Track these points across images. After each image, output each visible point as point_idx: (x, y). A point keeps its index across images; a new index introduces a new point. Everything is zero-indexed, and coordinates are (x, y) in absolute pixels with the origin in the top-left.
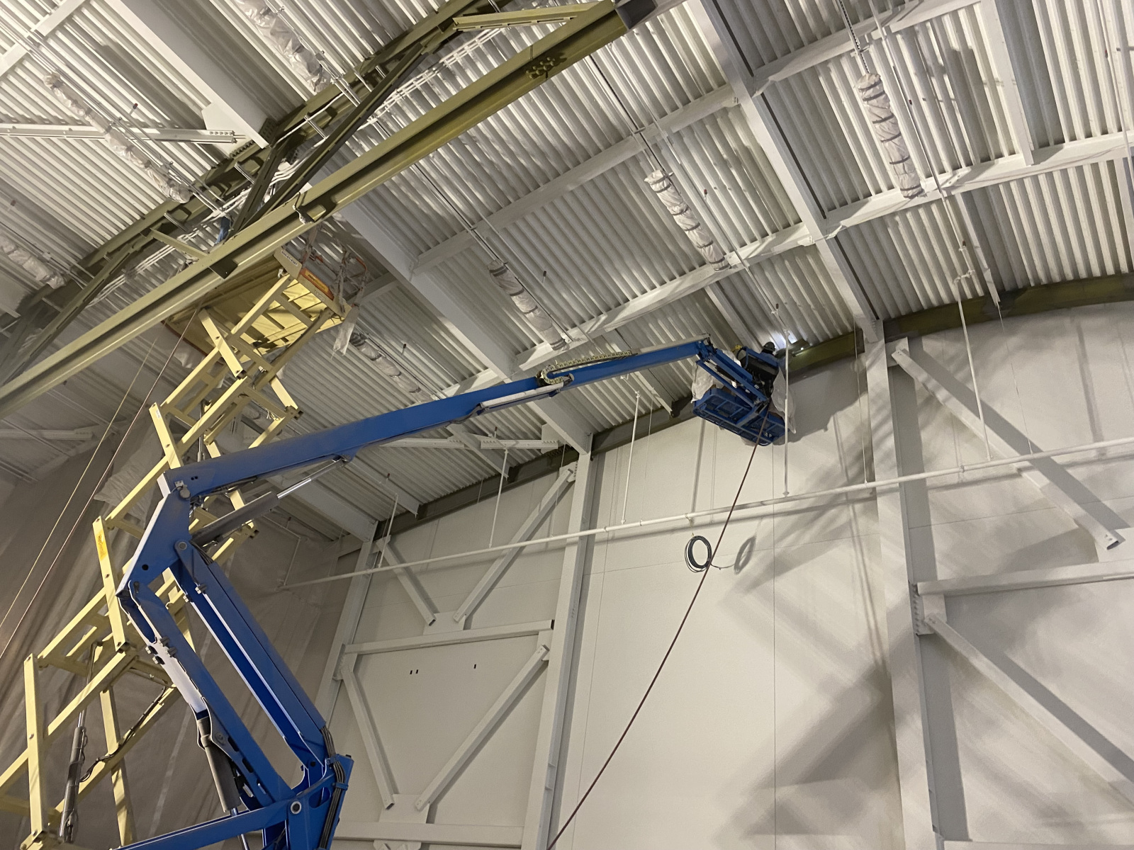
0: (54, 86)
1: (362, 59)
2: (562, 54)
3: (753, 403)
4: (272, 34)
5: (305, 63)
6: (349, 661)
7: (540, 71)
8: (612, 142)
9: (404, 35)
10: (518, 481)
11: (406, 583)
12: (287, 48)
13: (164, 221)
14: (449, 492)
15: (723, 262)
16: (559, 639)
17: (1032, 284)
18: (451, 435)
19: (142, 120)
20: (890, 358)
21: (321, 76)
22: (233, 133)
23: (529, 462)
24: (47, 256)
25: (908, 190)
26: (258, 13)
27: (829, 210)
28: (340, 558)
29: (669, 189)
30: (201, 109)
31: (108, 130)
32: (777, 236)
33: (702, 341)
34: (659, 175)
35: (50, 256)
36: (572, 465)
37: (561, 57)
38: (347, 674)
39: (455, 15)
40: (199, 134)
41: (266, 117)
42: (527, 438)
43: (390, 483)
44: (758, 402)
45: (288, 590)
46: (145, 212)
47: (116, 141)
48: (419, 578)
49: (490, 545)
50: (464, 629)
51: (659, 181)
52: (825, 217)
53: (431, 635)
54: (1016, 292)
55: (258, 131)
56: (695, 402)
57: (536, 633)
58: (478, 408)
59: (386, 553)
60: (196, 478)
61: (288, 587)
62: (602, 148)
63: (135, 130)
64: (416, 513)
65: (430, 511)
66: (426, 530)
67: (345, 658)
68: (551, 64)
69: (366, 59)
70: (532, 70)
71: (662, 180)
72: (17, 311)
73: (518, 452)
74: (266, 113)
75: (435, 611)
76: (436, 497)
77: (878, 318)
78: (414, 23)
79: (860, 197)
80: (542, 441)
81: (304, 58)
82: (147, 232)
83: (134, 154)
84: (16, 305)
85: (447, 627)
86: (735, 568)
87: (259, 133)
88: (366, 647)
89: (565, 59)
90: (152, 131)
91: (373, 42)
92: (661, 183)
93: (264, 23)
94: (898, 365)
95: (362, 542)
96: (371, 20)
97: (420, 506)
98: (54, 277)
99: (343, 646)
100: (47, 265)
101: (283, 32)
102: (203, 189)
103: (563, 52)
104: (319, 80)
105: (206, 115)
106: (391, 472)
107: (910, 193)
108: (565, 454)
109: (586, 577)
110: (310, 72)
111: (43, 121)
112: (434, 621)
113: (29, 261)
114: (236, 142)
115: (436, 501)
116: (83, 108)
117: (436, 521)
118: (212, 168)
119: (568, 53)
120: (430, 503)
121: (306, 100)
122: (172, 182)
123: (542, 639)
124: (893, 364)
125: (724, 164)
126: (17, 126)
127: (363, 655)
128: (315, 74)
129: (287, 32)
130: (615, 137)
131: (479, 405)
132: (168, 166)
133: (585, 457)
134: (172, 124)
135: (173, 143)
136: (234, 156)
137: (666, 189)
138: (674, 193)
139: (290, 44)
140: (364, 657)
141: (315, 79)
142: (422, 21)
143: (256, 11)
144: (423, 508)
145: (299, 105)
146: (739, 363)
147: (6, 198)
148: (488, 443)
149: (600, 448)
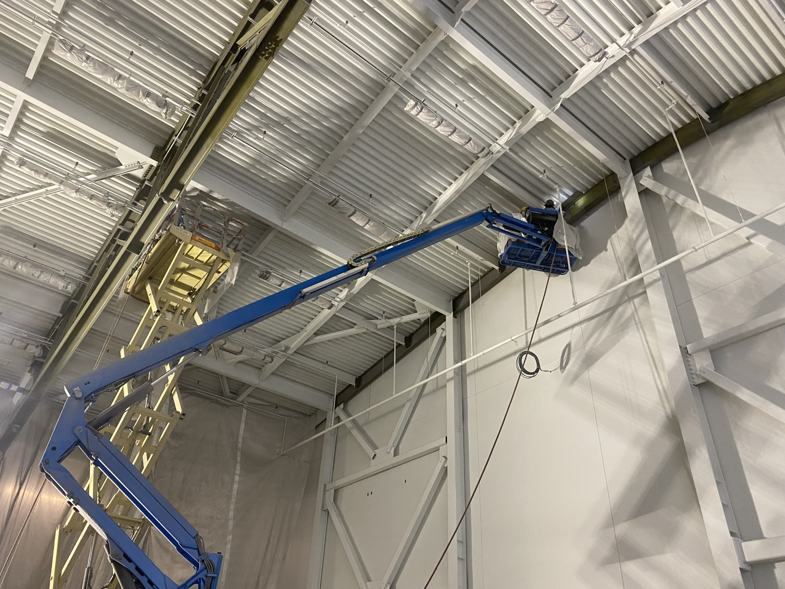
0: (21, 165)
1: (196, 89)
2: (278, 37)
3: (540, 245)
4: (127, 90)
5: (155, 102)
6: (330, 495)
7: (269, 53)
8: (379, 91)
9: (216, 64)
10: (412, 346)
11: (355, 433)
12: (140, 96)
13: (121, 232)
14: (372, 364)
15: (485, 150)
16: (451, 450)
17: (732, 97)
18: (356, 324)
19: (85, 172)
20: (638, 185)
21: (168, 107)
22: (139, 162)
23: (417, 331)
24: (63, 273)
25: (594, 55)
26: (114, 80)
27: (552, 90)
28: (316, 427)
29: (423, 110)
30: (115, 153)
31: (61, 183)
32: (522, 121)
33: (487, 210)
34: (412, 103)
35: (64, 272)
36: (443, 326)
37: (278, 39)
38: (330, 506)
39: (237, 40)
40: (119, 169)
41: (154, 146)
42: (408, 313)
43: (329, 367)
44: (543, 243)
45: (284, 455)
46: (111, 229)
47: (68, 189)
48: (365, 428)
49: (394, 393)
50: (394, 456)
51: (413, 108)
52: (551, 97)
53: (375, 466)
54: (722, 106)
55: (150, 155)
56: (501, 255)
57: (437, 449)
58: (300, 295)
59: (342, 416)
60: (89, 383)
61: (284, 452)
62: (373, 98)
63: (82, 179)
64: (354, 385)
65: (362, 381)
66: (363, 394)
67: (327, 493)
68: (273, 46)
69: (199, 89)
70: (263, 55)
71: (416, 105)
72: (61, 312)
74: (155, 144)
75: (374, 447)
76: (365, 370)
77: (625, 159)
78: (219, 55)
79: (569, 75)
80: (418, 313)
81: (153, 99)
82: (113, 241)
83: (81, 193)
84: (59, 309)
85: (385, 458)
86: (561, 369)
87: (151, 158)
88: (339, 483)
89: (281, 40)
90: (93, 176)
91: (199, 76)
92: (416, 108)
93: (120, 85)
94: (647, 188)
95: (326, 412)
96: (192, 62)
97: (356, 378)
98: (69, 285)
99: (325, 485)
100: (63, 279)
101: (133, 87)
102: (135, 204)
103: (278, 35)
104: (167, 111)
105: (118, 156)
106: (328, 359)
107: (597, 57)
108: (437, 319)
109: (464, 401)
110: (159, 107)
111: (32, 190)
112: (375, 455)
113: (51, 279)
114: (142, 168)
115: (366, 372)
116: (42, 174)
117: (369, 387)
118: (137, 189)
119: (281, 35)
120: (363, 375)
121: (174, 127)
122: (111, 204)
123: (442, 452)
124: (643, 189)
125: (463, 82)
126: (18, 197)
127: (338, 489)
128: (163, 108)
129: (137, 86)
130: (378, 88)
131: (301, 292)
132: (107, 195)
133: (450, 317)
134: (104, 168)
135: (108, 180)
136: (145, 177)
137: (421, 111)
138: (428, 112)
139: (141, 93)
140: (340, 490)
141: (164, 111)
142: (223, 51)
143: (112, 79)
144: (359, 380)
145: (172, 131)
146: (524, 220)
147: (30, 244)
148: (382, 323)
149: (459, 308)
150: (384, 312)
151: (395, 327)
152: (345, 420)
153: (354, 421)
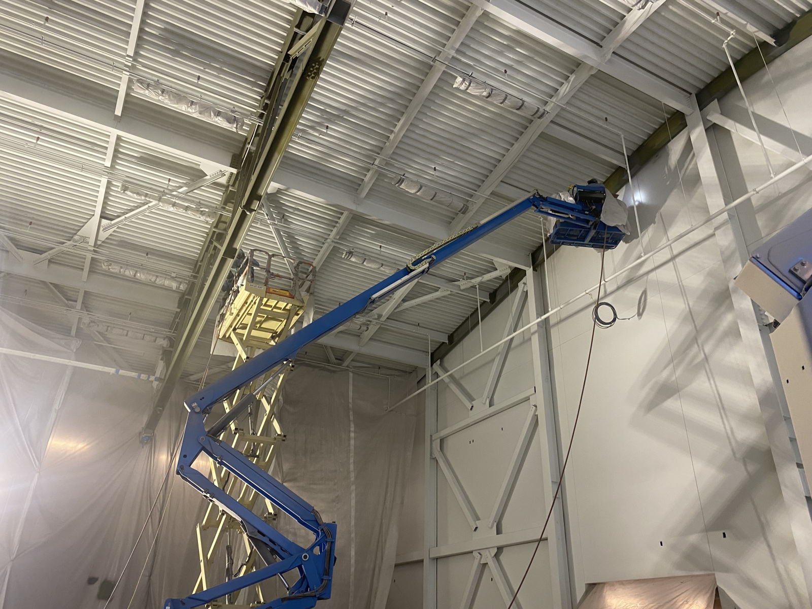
0: (124, 191)
1: (259, 98)
2: (320, 58)
4: (200, 114)
5: (225, 120)
6: (437, 444)
7: (314, 73)
8: (427, 71)
9: (273, 73)
10: (496, 301)
11: (453, 387)
12: (212, 117)
14: (461, 322)
16: (539, 399)
18: (440, 288)
19: (177, 185)
21: (237, 122)
22: (221, 171)
23: (500, 286)
24: (174, 275)
26: (188, 107)
27: (601, 40)
28: (418, 382)
29: (472, 85)
30: (199, 165)
31: (160, 200)
32: (575, 74)
33: (534, 196)
34: (459, 79)
36: (524, 280)
37: (320, 60)
38: (437, 454)
39: (288, 50)
40: (205, 180)
41: (232, 154)
42: (489, 272)
43: (420, 328)
45: (392, 411)
47: (166, 204)
48: (463, 382)
49: (482, 350)
50: (490, 407)
51: (462, 84)
52: (601, 47)
53: (474, 416)
55: (229, 165)
57: (527, 399)
59: (440, 372)
60: (203, 398)
61: (392, 408)
62: (423, 78)
63: (175, 193)
64: (447, 342)
65: (454, 338)
66: (457, 350)
67: (434, 443)
68: (317, 66)
69: (262, 98)
70: (309, 76)
71: (464, 80)
72: (178, 308)
73: (487, 282)
74: (231, 152)
75: (471, 399)
76: (456, 327)
77: (691, 94)
78: (274, 64)
79: (617, 21)
80: (498, 271)
81: (223, 117)
82: (211, 242)
83: (177, 207)
84: (176, 305)
85: (481, 408)
86: (638, 315)
87: (230, 167)
88: (443, 433)
89: (323, 60)
90: (184, 189)
91: (260, 87)
92: (464, 84)
93: (193, 110)
94: (714, 123)
95: (425, 369)
96: (252, 75)
97: (448, 336)
98: (181, 285)
99: (431, 436)
100: (175, 280)
101: (205, 109)
102: (224, 208)
104: (237, 125)
105: (201, 168)
108: (516, 275)
109: (550, 352)
110: (230, 123)
111: (137, 207)
112: (472, 406)
113: (166, 282)
114: (225, 175)
115: (457, 329)
116: (143, 195)
117: (461, 343)
118: (224, 194)
119: (322, 55)
120: (454, 332)
121: (246, 135)
122: (204, 212)
123: (532, 401)
125: (509, 48)
126: (127, 216)
127: (443, 439)
128: (233, 123)
129: (208, 108)
130: (426, 68)
132: (199, 204)
133: (530, 271)
134: (193, 180)
135: (198, 189)
136: (228, 183)
137: (469, 85)
138: (476, 85)
139: (212, 114)
140: (445, 439)
141: (235, 126)
142: (277, 60)
143: (186, 106)
144: (451, 337)
145: (245, 139)
147: (144, 253)
148: (464, 284)
149: (538, 262)
150: (465, 273)
151: (477, 286)
152: (443, 376)
153: (451, 376)
